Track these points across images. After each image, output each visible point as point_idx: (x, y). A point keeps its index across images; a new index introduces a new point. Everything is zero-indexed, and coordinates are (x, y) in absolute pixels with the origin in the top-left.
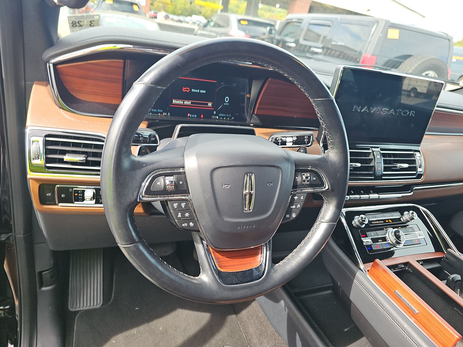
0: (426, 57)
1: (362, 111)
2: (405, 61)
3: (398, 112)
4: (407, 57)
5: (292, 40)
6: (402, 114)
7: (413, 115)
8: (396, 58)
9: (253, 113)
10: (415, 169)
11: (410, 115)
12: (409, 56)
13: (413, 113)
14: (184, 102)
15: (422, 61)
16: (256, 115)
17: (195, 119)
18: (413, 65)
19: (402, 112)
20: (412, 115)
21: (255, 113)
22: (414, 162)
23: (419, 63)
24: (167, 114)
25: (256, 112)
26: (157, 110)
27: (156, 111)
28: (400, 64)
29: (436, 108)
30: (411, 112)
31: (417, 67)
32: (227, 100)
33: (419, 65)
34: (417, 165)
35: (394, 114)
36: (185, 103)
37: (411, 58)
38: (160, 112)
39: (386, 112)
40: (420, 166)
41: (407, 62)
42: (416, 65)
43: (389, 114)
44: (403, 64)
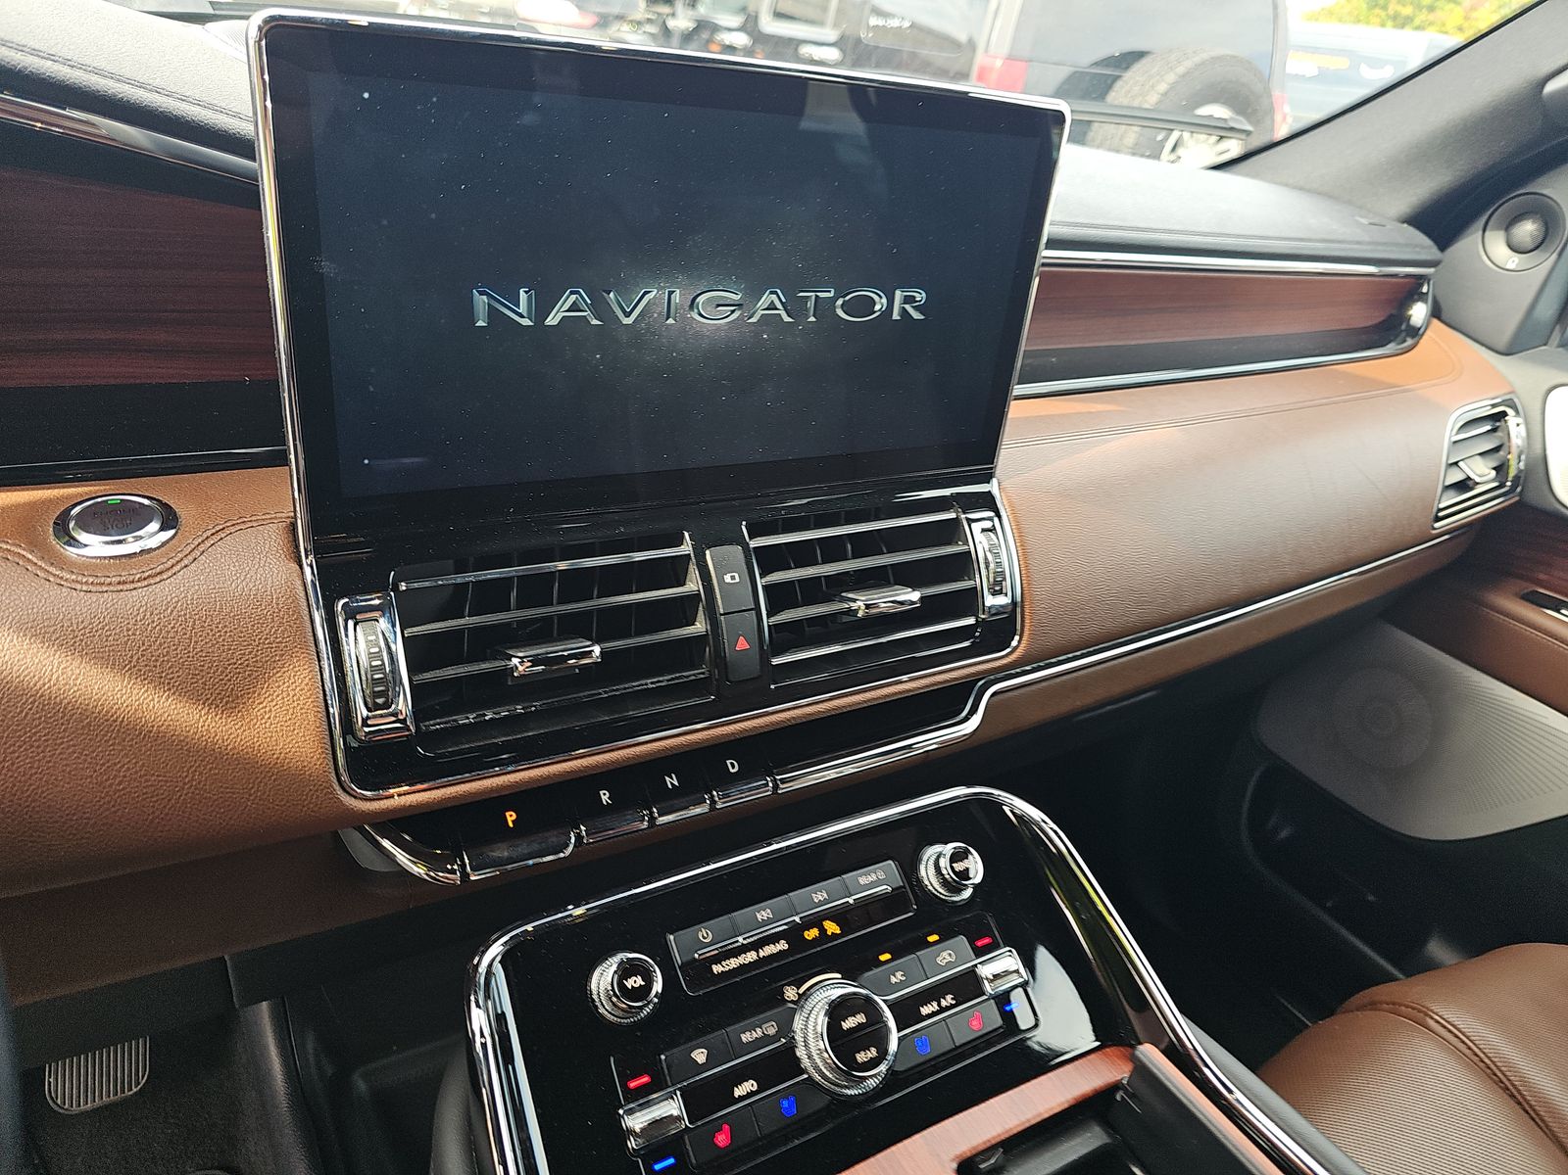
0: (1194, 52)
1: (552, 320)
2: (1128, 75)
3: (811, 304)
4: (1130, 59)
5: (735, 21)
6: (840, 313)
7: (916, 315)
8: (1096, 64)
10: (968, 601)
11: (896, 316)
12: (1139, 55)
13: (909, 300)
15: (1181, 70)
18: (1153, 87)
19: (840, 302)
20: (904, 312)
22: (964, 564)
23: (1171, 77)
28: (1110, 87)
29: (1045, 253)
30: (898, 294)
31: (1165, 94)
33: (1173, 87)
34: (982, 580)
35: (787, 319)
37: (1144, 61)
39: (733, 312)
40: (996, 583)
41: (1133, 77)
42: (1163, 87)
43: (753, 320)
44: (1119, 84)
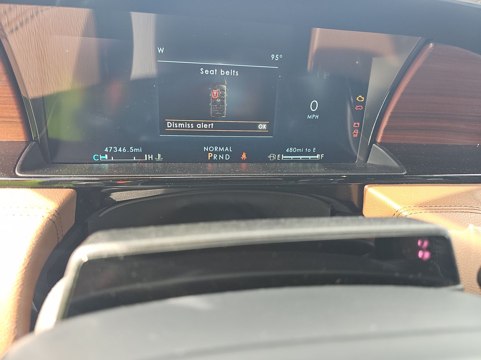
9: (374, 141)
14: (195, 124)
16: (381, 145)
17: (227, 164)
21: (379, 140)
24: (155, 156)
25: (383, 138)
26: (128, 149)
27: (124, 150)
32: (314, 106)
36: (199, 126)
38: (134, 154)
